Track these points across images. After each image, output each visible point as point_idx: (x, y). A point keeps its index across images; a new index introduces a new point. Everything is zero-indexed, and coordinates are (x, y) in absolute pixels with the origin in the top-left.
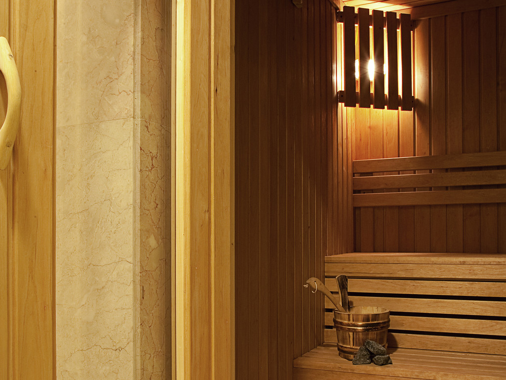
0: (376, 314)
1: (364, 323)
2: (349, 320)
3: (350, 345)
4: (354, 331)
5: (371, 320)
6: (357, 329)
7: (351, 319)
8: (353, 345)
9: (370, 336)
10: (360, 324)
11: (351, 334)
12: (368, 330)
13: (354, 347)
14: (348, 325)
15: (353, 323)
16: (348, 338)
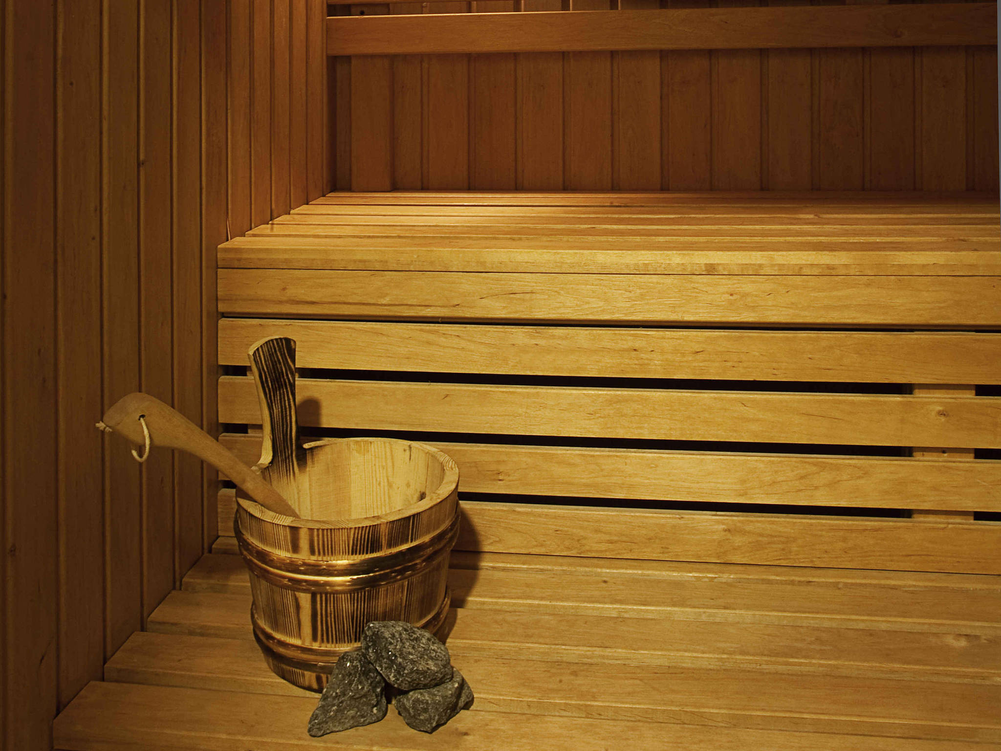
0: (408, 518)
1: (358, 558)
2: (295, 548)
3: (299, 636)
4: (317, 591)
5: (384, 542)
6: (327, 583)
7: (304, 543)
8: (315, 638)
9: (381, 602)
10: (343, 562)
11: (305, 599)
12: (373, 583)
13: (315, 646)
14: (293, 567)
15: (312, 559)
16: (292, 610)
